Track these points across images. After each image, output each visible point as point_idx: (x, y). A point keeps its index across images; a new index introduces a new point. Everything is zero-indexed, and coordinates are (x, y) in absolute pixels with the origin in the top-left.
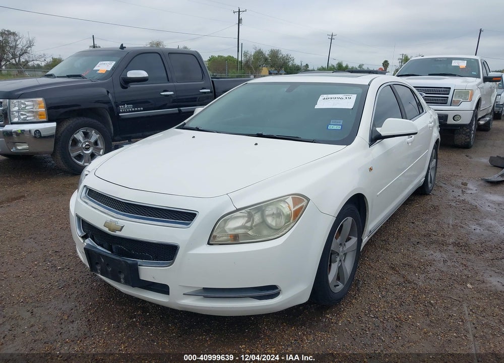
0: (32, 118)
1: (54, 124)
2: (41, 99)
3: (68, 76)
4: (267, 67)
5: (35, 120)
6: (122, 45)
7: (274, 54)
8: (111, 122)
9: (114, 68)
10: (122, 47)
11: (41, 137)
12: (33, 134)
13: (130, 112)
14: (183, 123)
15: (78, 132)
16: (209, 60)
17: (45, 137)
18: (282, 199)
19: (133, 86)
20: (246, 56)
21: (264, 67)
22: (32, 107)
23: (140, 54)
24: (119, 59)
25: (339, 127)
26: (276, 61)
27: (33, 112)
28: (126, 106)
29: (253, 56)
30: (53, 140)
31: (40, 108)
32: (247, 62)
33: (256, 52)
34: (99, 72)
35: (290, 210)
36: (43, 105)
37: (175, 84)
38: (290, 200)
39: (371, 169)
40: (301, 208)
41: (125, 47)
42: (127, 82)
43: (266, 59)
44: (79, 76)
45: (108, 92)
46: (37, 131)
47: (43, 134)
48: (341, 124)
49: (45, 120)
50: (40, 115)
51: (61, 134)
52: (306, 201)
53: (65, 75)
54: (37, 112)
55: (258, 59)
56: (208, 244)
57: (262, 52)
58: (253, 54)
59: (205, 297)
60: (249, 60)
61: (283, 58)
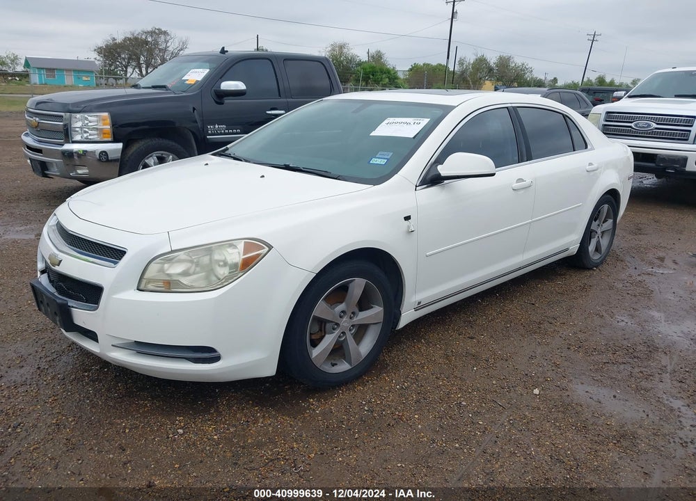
0: (96, 136)
1: (120, 146)
2: (106, 114)
3: (154, 87)
4: (491, 80)
5: (98, 139)
6: (223, 48)
7: (504, 63)
8: (195, 145)
9: (206, 78)
10: (223, 51)
11: (108, 161)
12: (98, 157)
13: (221, 134)
14: (225, 148)
15: (151, 156)
16: (411, 70)
17: (111, 161)
18: (230, 244)
19: (227, 101)
20: (461, 63)
21: (487, 80)
22: (96, 123)
23: (243, 60)
24: (215, 66)
25: (383, 162)
26: (504, 72)
27: (97, 129)
28: (217, 126)
29: (472, 64)
30: (118, 164)
31: (104, 124)
32: (463, 72)
33: (476, 60)
34: (187, 82)
35: (240, 257)
36: (109, 121)
37: (289, 100)
38: (241, 246)
39: (407, 218)
40: (258, 255)
41: (227, 51)
42: (222, 96)
43: (491, 70)
44: (164, 87)
45: (194, 109)
46: (104, 153)
47: (111, 157)
48: (389, 157)
49: (110, 139)
50: (105, 134)
51: (129, 158)
52: (267, 249)
53: (150, 86)
54: (101, 129)
55: (478, 70)
56: (138, 289)
57: (485, 60)
58: (472, 62)
59: (139, 353)
60: (466, 69)
61: (516, 68)
